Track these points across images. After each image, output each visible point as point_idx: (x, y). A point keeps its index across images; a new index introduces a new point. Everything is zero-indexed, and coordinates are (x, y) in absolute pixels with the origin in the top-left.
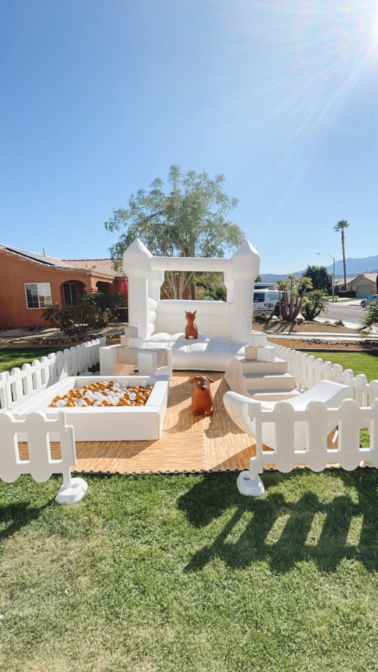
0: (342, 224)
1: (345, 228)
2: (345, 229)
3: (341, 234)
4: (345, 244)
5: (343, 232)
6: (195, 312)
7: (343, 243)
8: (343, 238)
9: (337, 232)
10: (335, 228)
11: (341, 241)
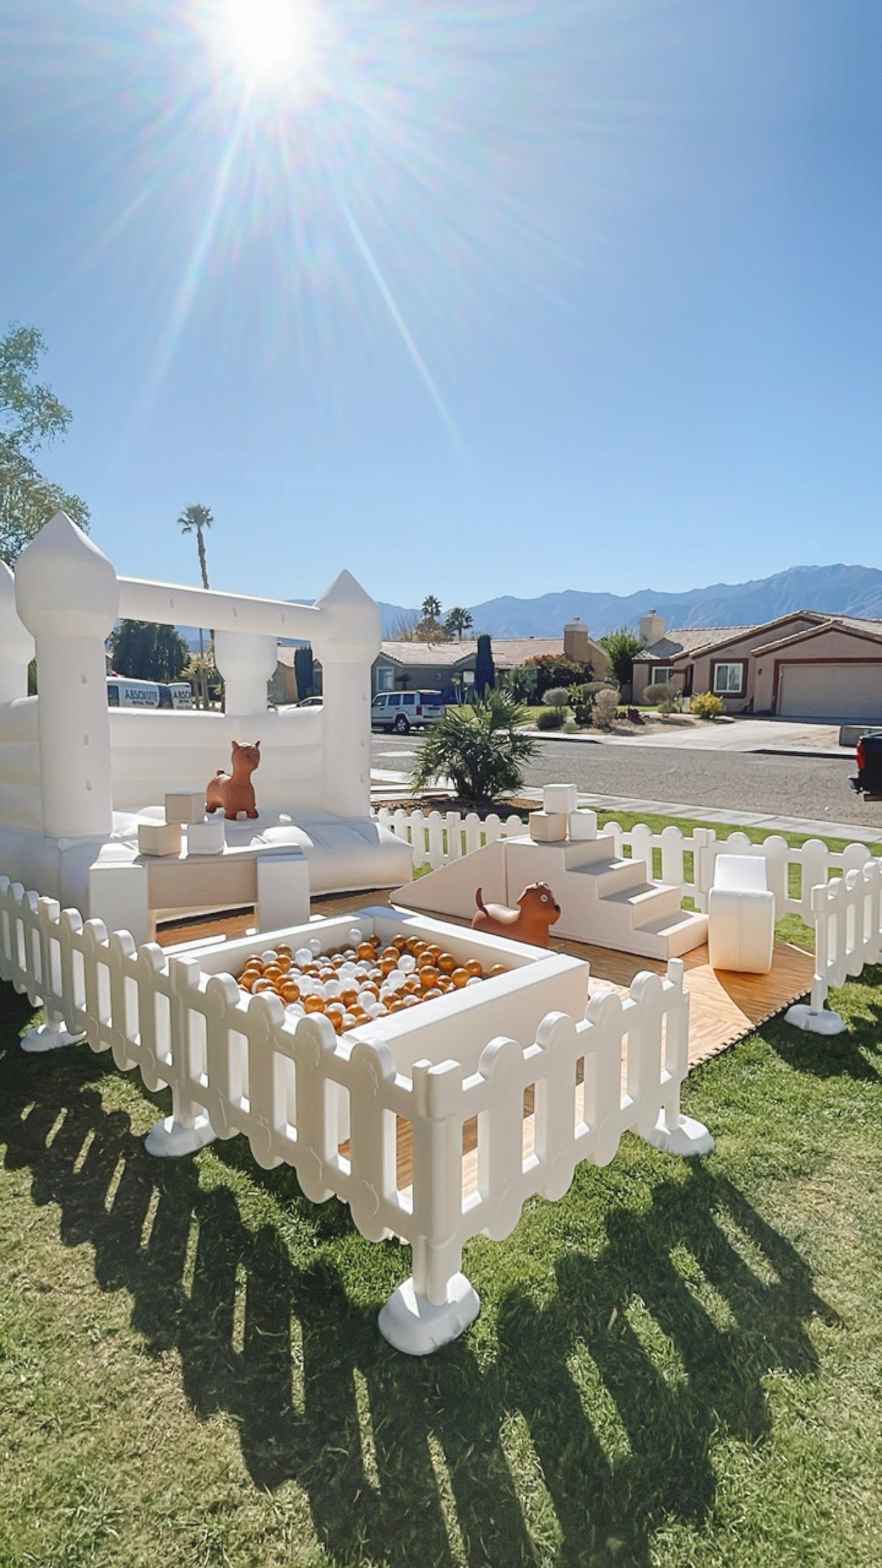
0: (198, 516)
1: (205, 524)
2: (204, 528)
3: (196, 539)
4: (207, 565)
5: (200, 536)
6: (258, 744)
7: (203, 562)
8: (202, 551)
9: (187, 533)
10: (181, 520)
11: (199, 559)
